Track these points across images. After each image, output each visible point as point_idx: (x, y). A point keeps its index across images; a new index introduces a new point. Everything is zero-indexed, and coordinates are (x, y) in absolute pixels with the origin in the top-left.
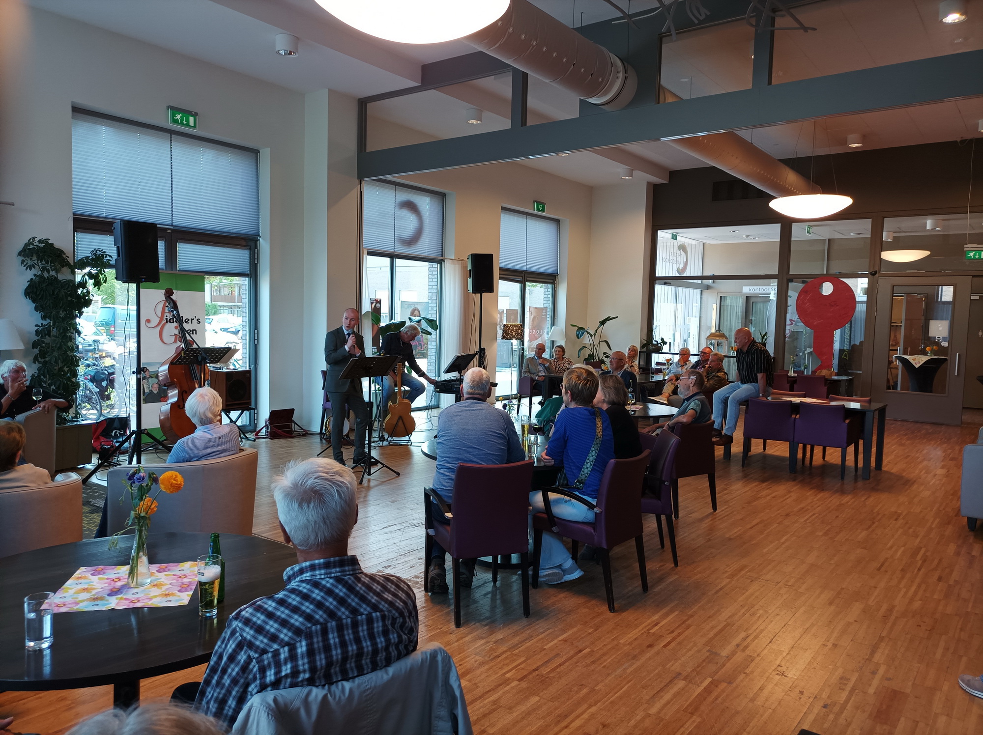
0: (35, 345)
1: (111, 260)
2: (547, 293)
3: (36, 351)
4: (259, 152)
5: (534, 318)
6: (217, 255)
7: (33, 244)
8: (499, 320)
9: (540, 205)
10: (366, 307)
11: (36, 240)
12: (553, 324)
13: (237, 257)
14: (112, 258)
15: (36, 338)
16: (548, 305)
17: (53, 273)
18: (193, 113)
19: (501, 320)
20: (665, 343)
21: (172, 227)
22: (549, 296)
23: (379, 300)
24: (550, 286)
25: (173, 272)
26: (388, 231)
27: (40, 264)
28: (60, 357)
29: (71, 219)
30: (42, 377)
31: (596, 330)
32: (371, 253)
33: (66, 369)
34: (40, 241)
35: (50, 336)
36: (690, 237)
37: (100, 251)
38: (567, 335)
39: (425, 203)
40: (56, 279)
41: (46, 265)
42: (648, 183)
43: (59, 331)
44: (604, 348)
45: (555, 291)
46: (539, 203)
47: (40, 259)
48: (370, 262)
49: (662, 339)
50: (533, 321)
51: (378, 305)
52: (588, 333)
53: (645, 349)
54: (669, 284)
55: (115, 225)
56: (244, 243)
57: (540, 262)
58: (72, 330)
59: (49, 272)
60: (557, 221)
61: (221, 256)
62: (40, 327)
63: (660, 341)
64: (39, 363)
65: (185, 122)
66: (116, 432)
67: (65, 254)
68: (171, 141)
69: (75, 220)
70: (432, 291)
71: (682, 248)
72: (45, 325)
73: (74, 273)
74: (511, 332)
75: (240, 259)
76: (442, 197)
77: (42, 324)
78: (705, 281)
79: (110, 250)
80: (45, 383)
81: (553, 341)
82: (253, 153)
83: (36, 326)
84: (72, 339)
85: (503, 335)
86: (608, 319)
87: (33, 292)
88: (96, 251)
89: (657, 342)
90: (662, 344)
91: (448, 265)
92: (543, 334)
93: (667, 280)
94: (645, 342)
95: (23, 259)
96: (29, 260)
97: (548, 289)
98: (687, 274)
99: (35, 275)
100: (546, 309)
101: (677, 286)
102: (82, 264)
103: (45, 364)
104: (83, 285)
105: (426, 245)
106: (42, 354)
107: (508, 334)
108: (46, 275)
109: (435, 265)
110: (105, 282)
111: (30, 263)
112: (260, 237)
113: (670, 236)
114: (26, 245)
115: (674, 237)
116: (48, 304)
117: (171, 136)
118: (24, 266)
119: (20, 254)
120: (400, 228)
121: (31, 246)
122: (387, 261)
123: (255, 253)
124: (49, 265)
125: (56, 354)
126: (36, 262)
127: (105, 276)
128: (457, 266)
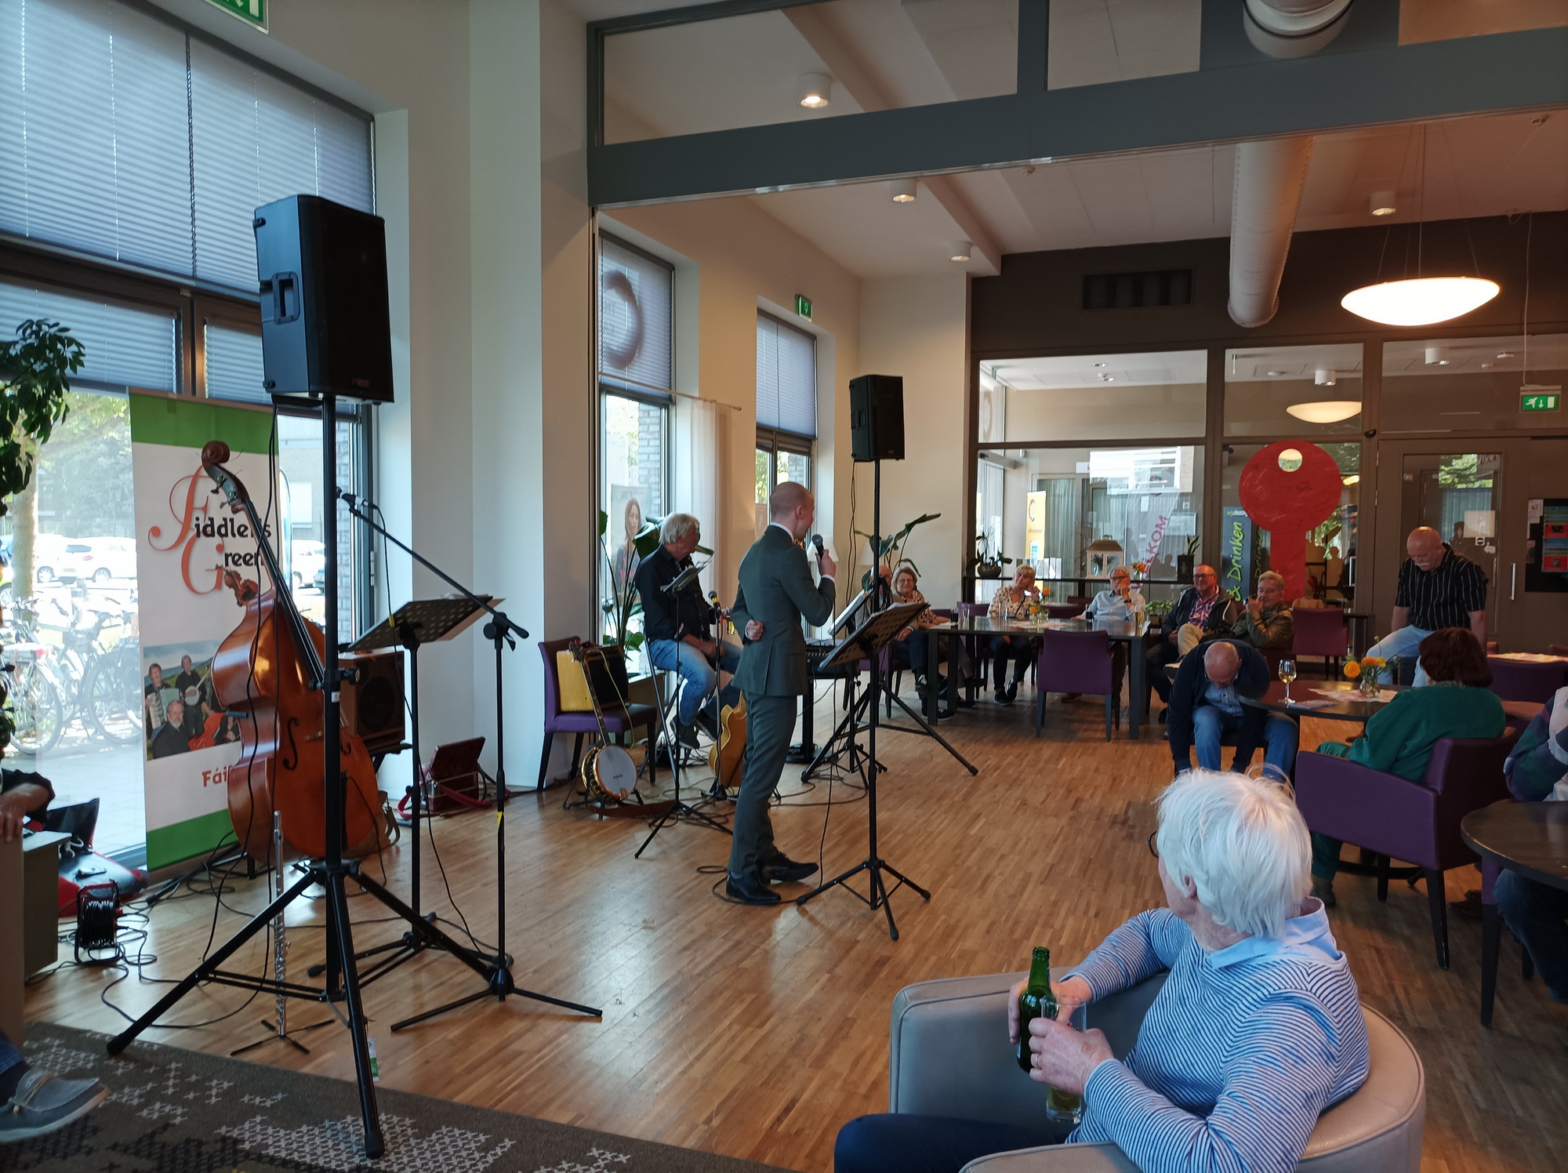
4: (374, 120)
9: (806, 304)
20: (1008, 561)
21: (193, 283)
24: (804, 460)
42: (968, 275)
45: (812, 463)
49: (1000, 555)
57: (794, 413)
60: (816, 339)
63: (996, 558)
65: (240, 4)
68: (187, 54)
76: (667, 269)
82: (361, 118)
91: (683, 410)
109: (654, 411)
115: (994, 374)
117: (187, 39)
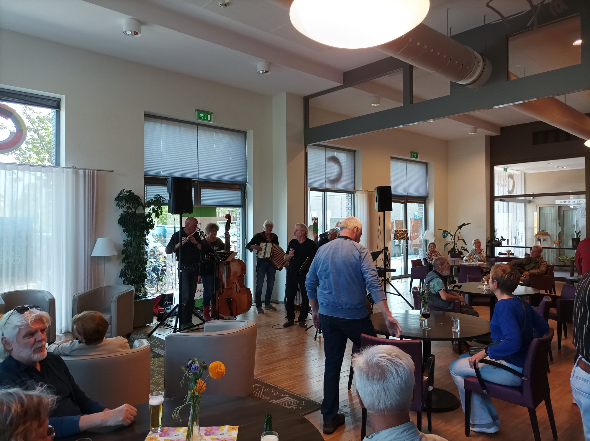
0: (123, 252)
1: (164, 201)
2: (420, 209)
3: (124, 256)
4: (246, 133)
5: (413, 225)
6: (223, 195)
7: (123, 194)
8: (391, 227)
9: (415, 154)
10: (310, 223)
11: (125, 191)
12: (426, 228)
13: (234, 196)
14: (165, 199)
15: (124, 248)
16: (422, 217)
17: (133, 210)
18: (210, 112)
19: (392, 228)
20: (504, 240)
21: (198, 180)
22: (422, 211)
23: (317, 218)
24: (423, 205)
25: (199, 206)
26: (321, 175)
27: (126, 205)
28: (137, 259)
29: (144, 178)
30: (127, 271)
31: (456, 232)
32: (312, 190)
33: (140, 266)
34: (127, 192)
35: (131, 247)
36: (515, 169)
37: (159, 196)
38: (435, 235)
39: (343, 157)
40: (135, 213)
41: (130, 205)
42: (487, 136)
43: (136, 244)
44: (461, 244)
45: (426, 208)
46: (414, 153)
47: (126, 202)
48: (312, 195)
49: (502, 237)
50: (413, 227)
51: (316, 221)
52: (450, 234)
53: (489, 244)
54: (504, 200)
55: (168, 180)
56: (238, 187)
57: (416, 190)
58: (143, 242)
59: (131, 210)
60: (426, 164)
61: (225, 195)
62: (126, 241)
63: (500, 239)
64: (125, 263)
65: (205, 118)
66: (167, 302)
67: (140, 198)
68: (197, 129)
69: (145, 178)
70: (349, 211)
71: (511, 176)
72: (129, 241)
73: (144, 209)
74: (400, 235)
75: (236, 196)
76: (353, 153)
77: (127, 240)
78: (527, 198)
79: (164, 195)
80: (128, 274)
81: (426, 240)
82: (243, 133)
83: (124, 241)
84: (143, 248)
85: (394, 237)
86: (464, 225)
87: (123, 221)
88: (157, 196)
89: (498, 239)
90: (502, 240)
91: (358, 194)
92: (419, 235)
93: (502, 198)
94: (489, 239)
95: (118, 202)
96: (121, 203)
97: (421, 206)
98: (514, 194)
99: (124, 211)
100: (421, 219)
101: (508, 201)
102: (149, 204)
103: (128, 263)
104: (149, 216)
105: (344, 183)
106: (127, 257)
107: (398, 236)
108: (130, 211)
109: (350, 195)
110: (161, 214)
111: (121, 205)
112: (247, 183)
113: (502, 169)
114: (119, 194)
115: (505, 170)
116: (130, 228)
117: (197, 127)
118: (118, 207)
119: (116, 200)
120: (329, 173)
121: (122, 195)
122: (321, 194)
123: (245, 193)
124: (131, 205)
125: (134, 257)
126: (124, 204)
127: (161, 210)
128: (364, 194)
